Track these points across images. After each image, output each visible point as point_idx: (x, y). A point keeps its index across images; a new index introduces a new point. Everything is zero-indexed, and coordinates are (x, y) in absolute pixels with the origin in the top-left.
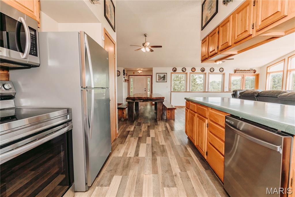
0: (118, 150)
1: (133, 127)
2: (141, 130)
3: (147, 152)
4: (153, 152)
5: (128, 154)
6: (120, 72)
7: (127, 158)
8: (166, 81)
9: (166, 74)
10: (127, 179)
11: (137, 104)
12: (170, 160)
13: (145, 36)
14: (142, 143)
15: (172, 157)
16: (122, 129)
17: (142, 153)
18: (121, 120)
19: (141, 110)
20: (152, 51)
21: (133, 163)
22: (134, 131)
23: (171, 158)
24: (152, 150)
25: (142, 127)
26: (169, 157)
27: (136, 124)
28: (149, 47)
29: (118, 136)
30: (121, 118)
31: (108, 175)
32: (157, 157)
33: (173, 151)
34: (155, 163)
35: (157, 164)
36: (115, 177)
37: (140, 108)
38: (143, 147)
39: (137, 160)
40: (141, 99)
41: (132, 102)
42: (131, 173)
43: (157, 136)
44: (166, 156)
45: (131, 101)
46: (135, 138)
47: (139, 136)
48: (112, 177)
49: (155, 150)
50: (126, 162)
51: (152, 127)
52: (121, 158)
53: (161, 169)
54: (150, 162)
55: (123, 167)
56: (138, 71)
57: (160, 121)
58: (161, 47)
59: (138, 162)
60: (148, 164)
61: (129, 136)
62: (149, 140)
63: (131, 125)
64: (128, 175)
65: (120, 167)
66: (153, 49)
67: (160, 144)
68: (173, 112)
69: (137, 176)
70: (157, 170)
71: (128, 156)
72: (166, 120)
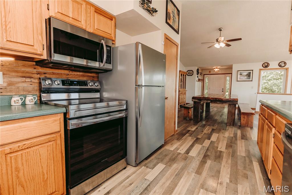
0: (171, 145)
1: (196, 127)
2: (203, 131)
3: (199, 153)
4: (206, 154)
5: (180, 150)
6: (193, 71)
7: (176, 153)
8: (251, 80)
9: (252, 71)
10: (169, 169)
11: (208, 106)
12: (222, 167)
13: (220, 31)
14: (198, 144)
15: (226, 166)
16: (183, 127)
17: (193, 153)
18: (186, 119)
19: (212, 111)
20: (228, 45)
21: (180, 158)
22: (194, 131)
23: (224, 166)
24: (206, 152)
25: (205, 128)
26: (223, 164)
27: (200, 126)
28: (224, 42)
29: (177, 132)
30: (186, 117)
31: (155, 161)
32: (208, 161)
33: (232, 160)
34: (202, 165)
35: (205, 166)
36: (160, 164)
37: (211, 110)
38: (197, 148)
39: (186, 157)
40: (209, 99)
41: (198, 102)
42: (175, 166)
43: (219, 142)
44: (219, 163)
45: (196, 101)
46: (193, 138)
47: (198, 137)
48: (157, 163)
49: (209, 153)
50: (174, 156)
51: (217, 131)
52: (171, 152)
53: (207, 172)
54: (198, 163)
55: (170, 159)
56: (215, 70)
57: (231, 126)
58: (241, 39)
59: (185, 159)
60: (195, 164)
61: (187, 135)
62: (207, 143)
63: (194, 125)
64: (172, 167)
65: (167, 159)
66: (229, 43)
67: (219, 149)
68: (250, 118)
69: (178, 170)
70: (202, 171)
71: (179, 151)
72: (240, 126)
